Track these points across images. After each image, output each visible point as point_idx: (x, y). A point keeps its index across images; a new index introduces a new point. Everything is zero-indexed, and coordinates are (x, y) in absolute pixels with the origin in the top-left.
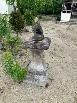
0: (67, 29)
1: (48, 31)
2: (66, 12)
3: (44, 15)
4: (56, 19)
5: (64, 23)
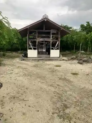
0: (34, 66)
1: (13, 70)
2: (32, 48)
3: (10, 52)
4: (23, 56)
5: (31, 60)
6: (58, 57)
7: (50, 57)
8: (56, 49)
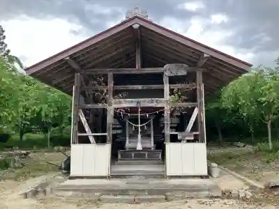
6: (202, 177)
7: (163, 176)
8: (188, 141)
